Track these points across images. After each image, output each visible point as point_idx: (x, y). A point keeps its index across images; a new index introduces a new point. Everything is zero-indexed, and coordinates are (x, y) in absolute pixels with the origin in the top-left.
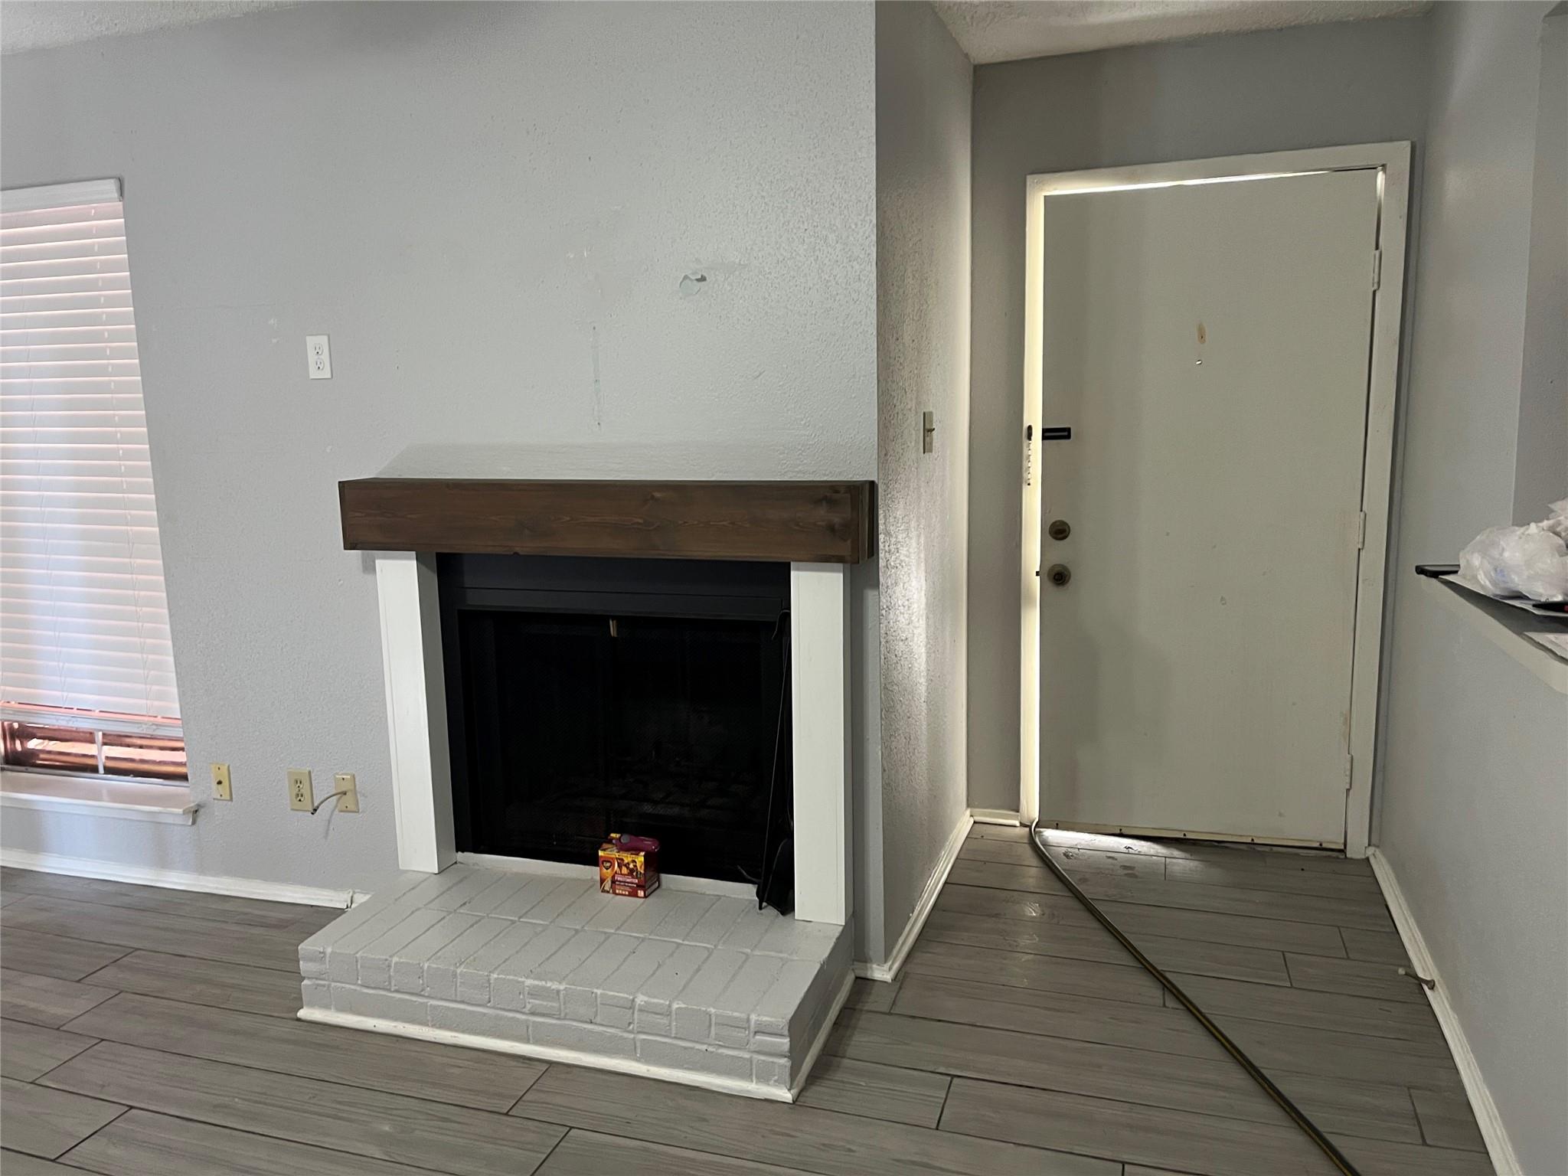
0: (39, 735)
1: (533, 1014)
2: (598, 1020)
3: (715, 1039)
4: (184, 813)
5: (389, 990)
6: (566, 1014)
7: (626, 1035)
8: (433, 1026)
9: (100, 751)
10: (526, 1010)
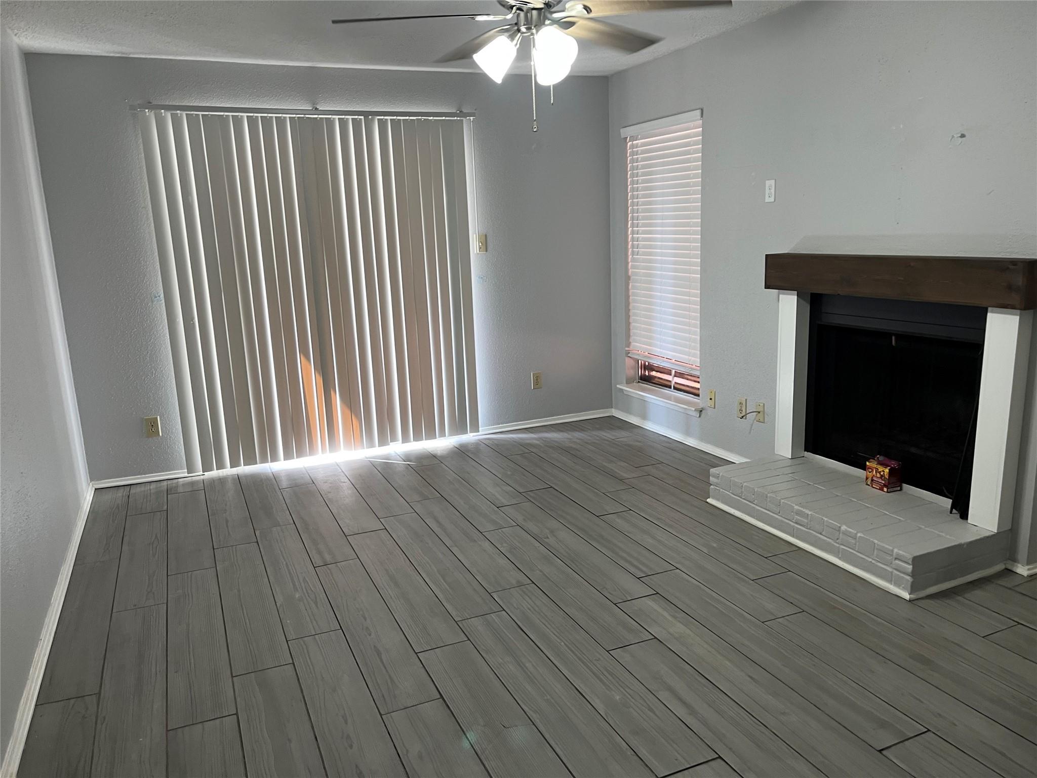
0: (656, 370)
1: (796, 523)
2: (824, 533)
3: (876, 557)
4: (696, 410)
5: (741, 498)
6: (810, 527)
7: (835, 544)
8: (756, 519)
9: (673, 379)
10: (794, 521)
